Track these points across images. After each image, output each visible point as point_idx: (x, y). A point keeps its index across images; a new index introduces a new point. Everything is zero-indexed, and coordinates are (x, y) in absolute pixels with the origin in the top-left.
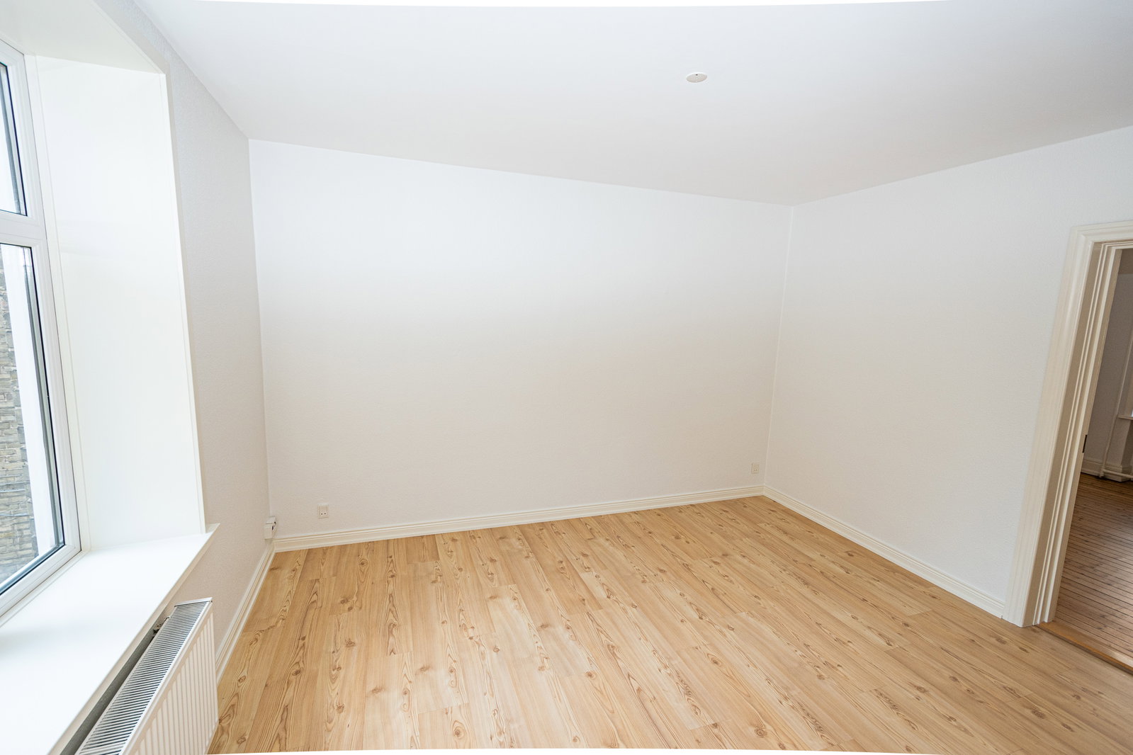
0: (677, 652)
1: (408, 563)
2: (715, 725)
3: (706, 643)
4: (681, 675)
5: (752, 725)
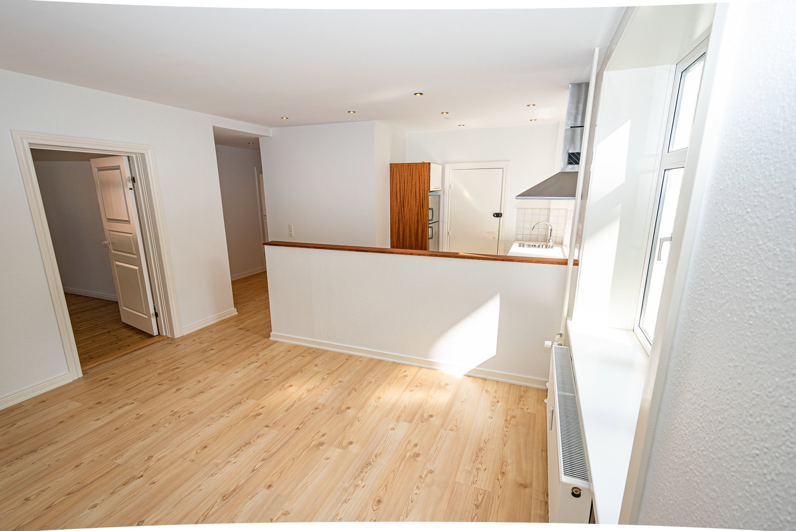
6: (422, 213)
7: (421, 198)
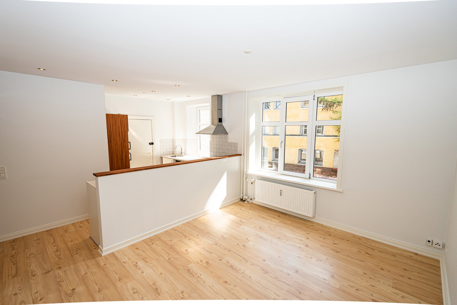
0: (242, 281)
1: (394, 278)
2: (221, 260)
3: (232, 291)
4: (237, 272)
5: (210, 264)
6: (125, 145)
7: (123, 136)
